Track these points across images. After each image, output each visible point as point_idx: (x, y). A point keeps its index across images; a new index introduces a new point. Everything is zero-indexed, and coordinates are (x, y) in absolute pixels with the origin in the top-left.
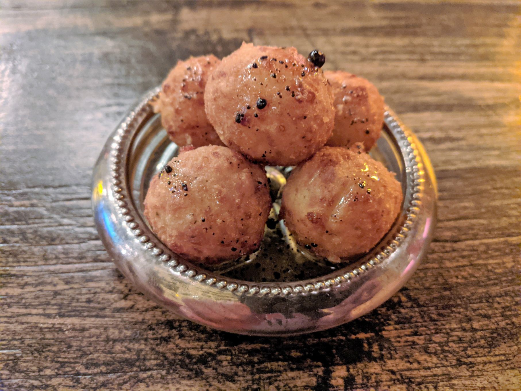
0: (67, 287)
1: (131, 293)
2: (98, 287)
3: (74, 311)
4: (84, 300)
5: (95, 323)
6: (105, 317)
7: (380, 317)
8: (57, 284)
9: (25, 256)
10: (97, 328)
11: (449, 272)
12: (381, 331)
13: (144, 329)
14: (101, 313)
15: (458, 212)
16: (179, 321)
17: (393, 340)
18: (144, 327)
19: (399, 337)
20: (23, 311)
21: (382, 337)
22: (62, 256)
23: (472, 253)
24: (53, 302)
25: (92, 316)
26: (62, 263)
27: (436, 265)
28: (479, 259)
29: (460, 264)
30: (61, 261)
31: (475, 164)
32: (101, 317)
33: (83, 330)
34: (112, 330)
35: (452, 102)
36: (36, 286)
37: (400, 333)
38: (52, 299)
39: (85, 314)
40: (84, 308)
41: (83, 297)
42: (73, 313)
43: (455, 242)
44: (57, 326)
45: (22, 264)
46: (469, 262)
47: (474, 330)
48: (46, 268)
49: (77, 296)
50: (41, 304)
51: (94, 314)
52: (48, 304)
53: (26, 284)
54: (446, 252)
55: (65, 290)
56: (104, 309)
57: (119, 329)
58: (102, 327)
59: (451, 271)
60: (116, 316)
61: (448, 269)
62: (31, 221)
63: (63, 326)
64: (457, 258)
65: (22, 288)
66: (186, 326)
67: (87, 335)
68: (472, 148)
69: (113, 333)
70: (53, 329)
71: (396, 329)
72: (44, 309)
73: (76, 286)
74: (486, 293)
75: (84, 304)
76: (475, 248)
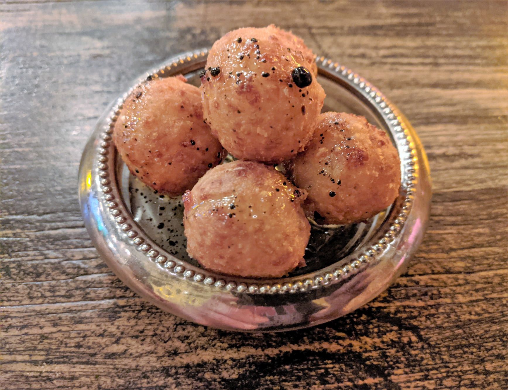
0: (54, 329)
1: (124, 336)
2: (88, 330)
3: (63, 357)
4: (73, 345)
5: (85, 370)
6: (96, 363)
7: (389, 359)
8: (44, 326)
9: (8, 295)
10: (87, 376)
11: (462, 307)
12: (389, 375)
13: (138, 377)
14: (92, 359)
15: (472, 240)
16: (175, 367)
17: (402, 385)
18: (138, 374)
19: (409, 381)
20: (8, 358)
21: (391, 381)
22: (48, 294)
23: (487, 285)
24: (40, 347)
25: (82, 363)
26: (48, 303)
27: (448, 301)
28: (493, 292)
29: (474, 298)
30: (47, 300)
31: (491, 184)
32: (91, 364)
33: (73, 378)
34: (103, 379)
35: (467, 112)
36: (21, 329)
37: (410, 377)
38: (39, 344)
39: (75, 360)
40: (73, 354)
41: (72, 341)
42: (62, 360)
43: (469, 273)
44: (44, 374)
45: (5, 303)
46: (484, 295)
47: (487, 373)
48: (31, 307)
49: (65, 340)
50: (27, 349)
51: (84, 360)
52: (35, 349)
53: (10, 326)
54: (460, 285)
55: (52, 333)
56: (94, 355)
57: (112, 377)
58: (93, 375)
59: (464, 306)
60: (108, 363)
61: (460, 305)
62: (13, 254)
63: (50, 375)
64: (471, 292)
65: (6, 332)
66: (183, 374)
67: (77, 384)
68: (488, 166)
69: (105, 382)
70: (39, 378)
71: (406, 373)
72: (30, 355)
73: (64, 329)
74: (500, 330)
75: (73, 349)
76: (490, 280)
